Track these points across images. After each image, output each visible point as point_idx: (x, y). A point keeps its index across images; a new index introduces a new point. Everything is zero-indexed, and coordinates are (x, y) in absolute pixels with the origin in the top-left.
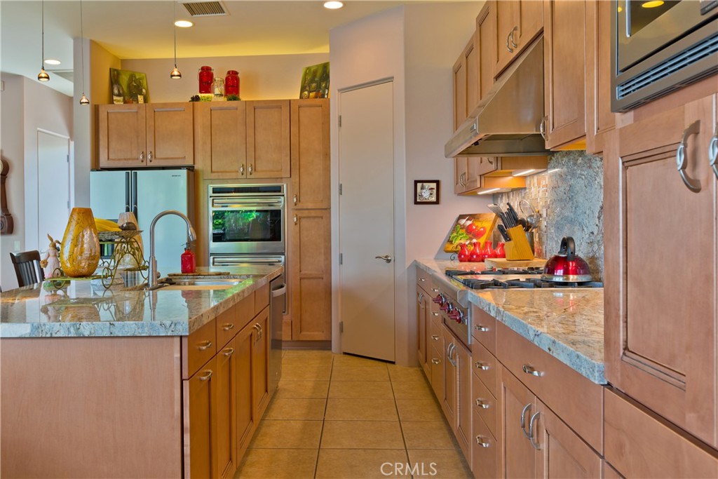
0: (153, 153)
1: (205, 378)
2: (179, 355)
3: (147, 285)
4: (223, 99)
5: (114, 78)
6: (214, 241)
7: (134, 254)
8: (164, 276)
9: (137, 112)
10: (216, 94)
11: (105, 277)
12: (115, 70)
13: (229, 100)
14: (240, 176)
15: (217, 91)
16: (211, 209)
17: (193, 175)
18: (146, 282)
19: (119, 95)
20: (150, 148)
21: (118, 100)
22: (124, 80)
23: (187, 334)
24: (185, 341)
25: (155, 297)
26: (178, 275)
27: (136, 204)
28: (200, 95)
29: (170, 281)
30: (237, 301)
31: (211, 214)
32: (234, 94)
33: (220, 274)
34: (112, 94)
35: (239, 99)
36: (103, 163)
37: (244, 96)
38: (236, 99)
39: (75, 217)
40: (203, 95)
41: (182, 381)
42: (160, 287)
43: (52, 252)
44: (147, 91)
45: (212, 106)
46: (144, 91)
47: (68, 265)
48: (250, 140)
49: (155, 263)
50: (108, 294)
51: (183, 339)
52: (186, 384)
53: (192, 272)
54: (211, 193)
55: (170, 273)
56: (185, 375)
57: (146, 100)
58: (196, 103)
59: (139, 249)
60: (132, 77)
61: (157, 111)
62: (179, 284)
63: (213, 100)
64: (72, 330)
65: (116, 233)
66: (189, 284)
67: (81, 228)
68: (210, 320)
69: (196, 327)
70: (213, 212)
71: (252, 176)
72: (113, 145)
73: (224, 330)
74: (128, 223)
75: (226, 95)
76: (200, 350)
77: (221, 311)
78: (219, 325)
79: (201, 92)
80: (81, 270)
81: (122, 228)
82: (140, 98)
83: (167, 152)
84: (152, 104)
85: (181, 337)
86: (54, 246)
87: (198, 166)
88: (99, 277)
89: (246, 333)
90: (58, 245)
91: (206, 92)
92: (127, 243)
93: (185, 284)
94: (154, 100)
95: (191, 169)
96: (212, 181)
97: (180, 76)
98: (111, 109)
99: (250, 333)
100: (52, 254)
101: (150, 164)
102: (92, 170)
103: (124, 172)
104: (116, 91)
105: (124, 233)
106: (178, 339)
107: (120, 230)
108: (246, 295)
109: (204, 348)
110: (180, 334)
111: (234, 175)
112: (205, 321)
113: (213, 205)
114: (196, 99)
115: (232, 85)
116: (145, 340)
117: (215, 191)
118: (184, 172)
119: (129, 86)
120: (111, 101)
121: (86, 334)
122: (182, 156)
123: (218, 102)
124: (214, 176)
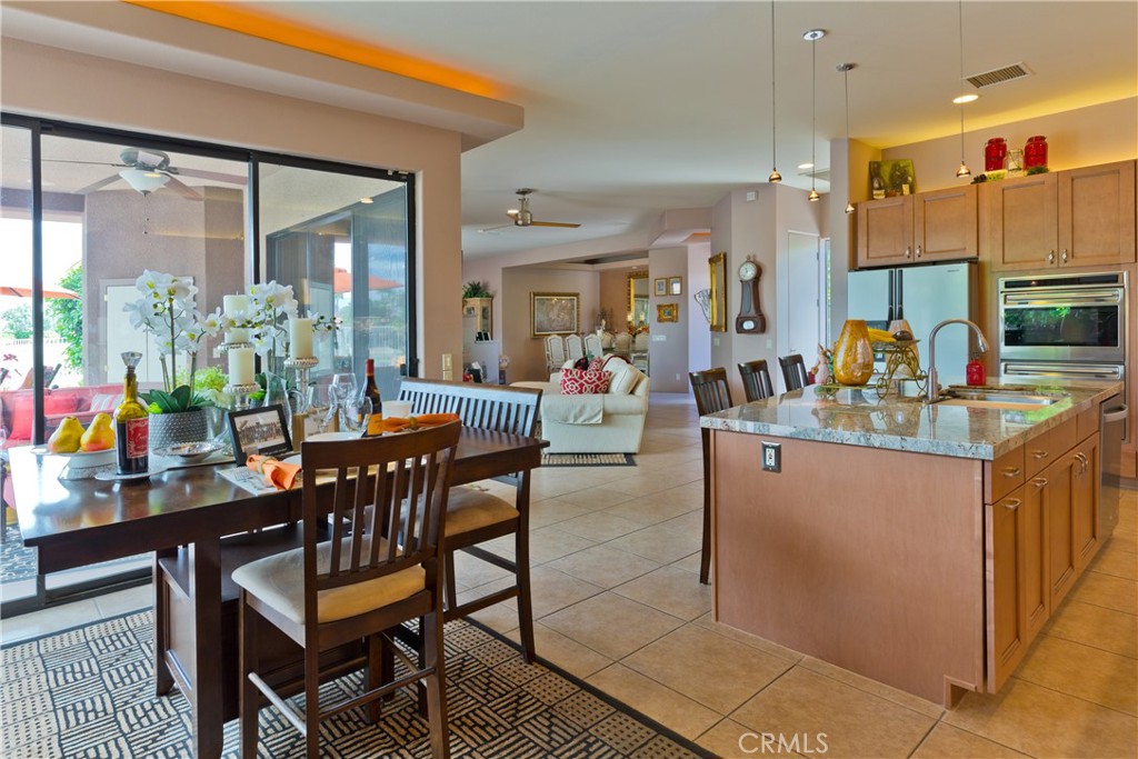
0: (923, 247)
1: (1011, 507)
2: (980, 479)
3: (926, 397)
4: (1022, 174)
5: (875, 171)
6: (1006, 345)
7: (909, 364)
8: (945, 387)
9: (903, 205)
10: (1013, 170)
11: (880, 387)
12: (875, 163)
13: (1031, 173)
14: (1048, 265)
15: (1012, 165)
16: (1002, 307)
17: (977, 268)
18: (923, 393)
19: (880, 188)
20: (919, 242)
21: (879, 195)
22: (886, 171)
23: (992, 459)
24: (988, 467)
25: (935, 410)
26: (962, 387)
27: (901, 303)
28: (986, 174)
29: (953, 394)
30: (1052, 426)
31: (1002, 314)
32: (1039, 165)
33: (1021, 389)
34: (871, 188)
35: (1046, 171)
36: (862, 261)
37: (1054, 165)
38: (1042, 171)
39: (849, 328)
40: (991, 173)
41: (984, 505)
42: (941, 400)
43: (822, 359)
44: (914, 179)
45: (1005, 185)
46: (910, 179)
47: (842, 373)
48: (1065, 219)
49: (935, 375)
50: (883, 402)
51: (986, 464)
52: (990, 510)
53: (981, 384)
54: (1002, 287)
55: (953, 384)
56: (988, 499)
57: (912, 190)
58: (980, 184)
59: (915, 359)
60: (895, 166)
61: (926, 200)
62: (964, 398)
63: (1006, 178)
64: (862, 439)
65: (891, 344)
66: (978, 399)
67: (854, 338)
68: (1018, 445)
69: (1002, 452)
70: (1006, 310)
71: (1067, 265)
72: (873, 242)
73: (1035, 458)
74: (902, 332)
75: (1026, 168)
76: (1005, 476)
77: (1032, 436)
78: (1028, 452)
79: (987, 169)
80: (854, 379)
81: (895, 336)
82: (906, 188)
83: (939, 244)
84: (922, 194)
85: (983, 461)
86: (825, 354)
87: (985, 257)
88: (873, 387)
89: (1065, 462)
90: (828, 354)
91: (995, 169)
92: (902, 352)
93: (972, 399)
94: (921, 189)
95: (974, 263)
96: (1005, 273)
97: (969, 173)
98: (871, 205)
99: (1069, 464)
100: (822, 362)
101: (918, 260)
102: (850, 270)
103: (887, 271)
104: (876, 185)
105: (899, 343)
106: (980, 463)
107: (894, 340)
108: (1064, 419)
109: (1011, 475)
110: (982, 457)
111: (1038, 265)
112: (1012, 447)
113: (1005, 302)
114: (982, 179)
115: (1036, 154)
116: (939, 458)
117: (1008, 285)
118: (965, 266)
119: (892, 177)
120: (871, 197)
121: (877, 445)
122: (961, 246)
123: (1014, 179)
124: (1008, 267)
